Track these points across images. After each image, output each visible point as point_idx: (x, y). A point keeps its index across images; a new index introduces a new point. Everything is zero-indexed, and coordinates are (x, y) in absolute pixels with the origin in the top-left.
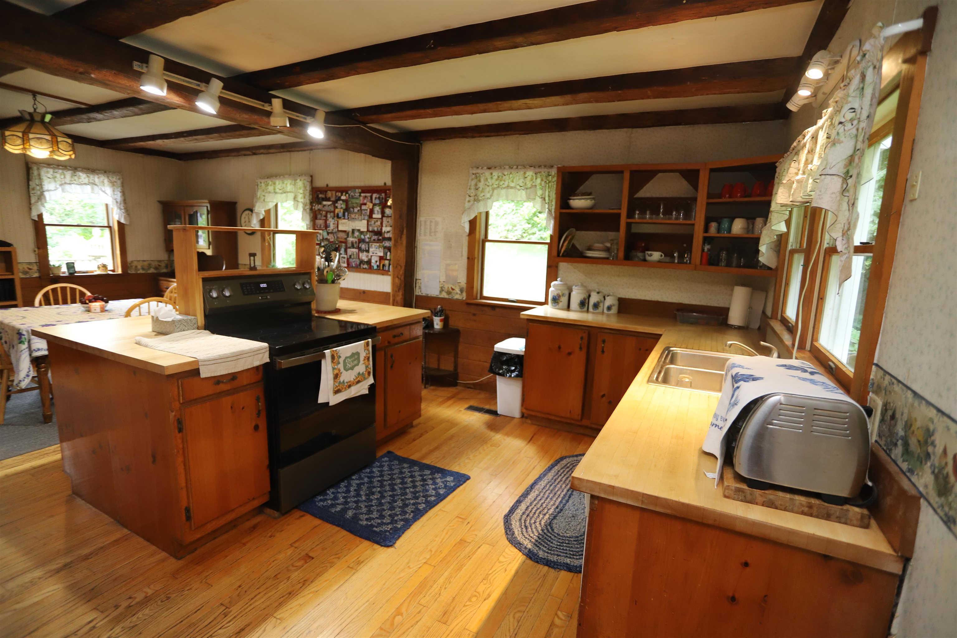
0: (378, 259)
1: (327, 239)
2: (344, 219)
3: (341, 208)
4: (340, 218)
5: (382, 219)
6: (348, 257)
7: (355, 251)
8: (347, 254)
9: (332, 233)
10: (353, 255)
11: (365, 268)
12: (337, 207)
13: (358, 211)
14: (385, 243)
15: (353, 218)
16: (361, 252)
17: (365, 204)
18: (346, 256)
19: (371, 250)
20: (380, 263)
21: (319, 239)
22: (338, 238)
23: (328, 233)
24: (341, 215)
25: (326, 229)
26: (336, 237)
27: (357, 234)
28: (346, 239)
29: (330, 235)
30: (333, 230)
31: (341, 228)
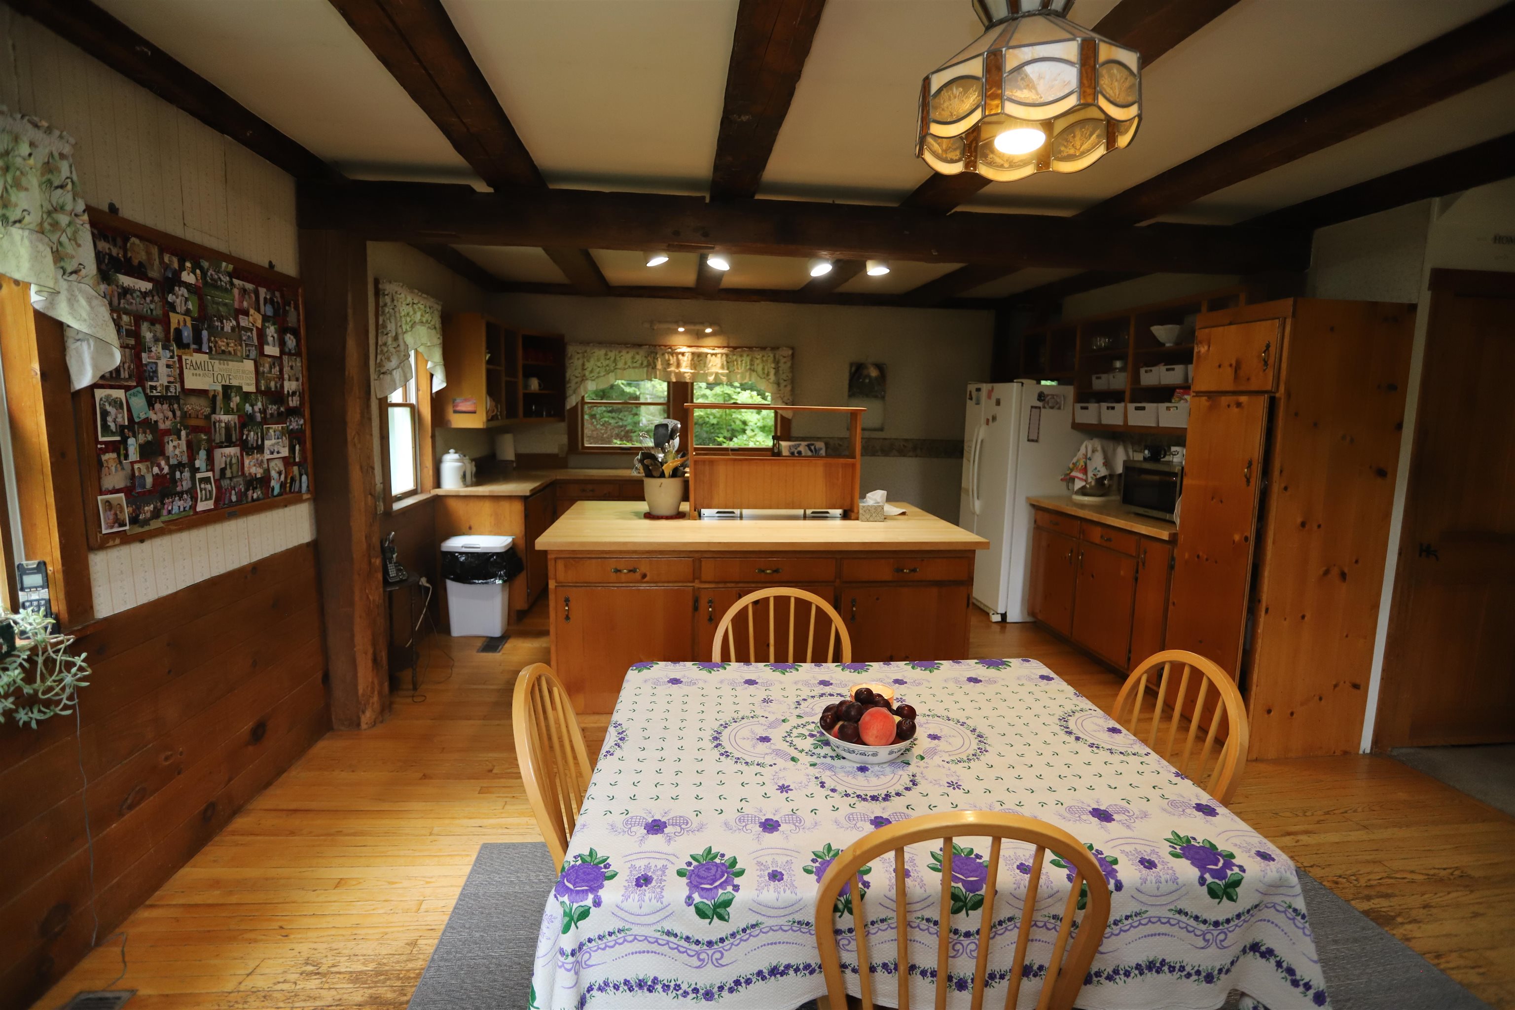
0: (280, 465)
1: (147, 424)
2: (199, 351)
3: (188, 312)
4: (187, 346)
5: (280, 358)
6: (217, 476)
7: (233, 451)
8: (212, 470)
9: (163, 399)
10: (231, 465)
11: (258, 499)
12: (172, 307)
13: (233, 329)
14: (291, 421)
15: (223, 352)
16: (248, 454)
17: (246, 313)
18: (210, 474)
19: (267, 443)
20: (286, 478)
21: (113, 426)
22: (185, 415)
23: (151, 402)
24: (187, 334)
25: (141, 383)
26: (178, 413)
27: (236, 400)
28: (208, 417)
29: (157, 406)
30: (167, 388)
31: (192, 382)
